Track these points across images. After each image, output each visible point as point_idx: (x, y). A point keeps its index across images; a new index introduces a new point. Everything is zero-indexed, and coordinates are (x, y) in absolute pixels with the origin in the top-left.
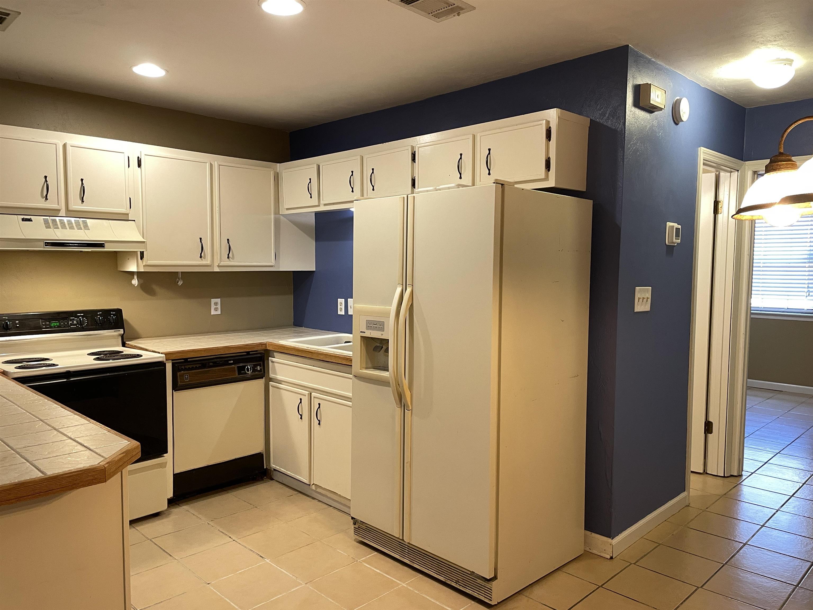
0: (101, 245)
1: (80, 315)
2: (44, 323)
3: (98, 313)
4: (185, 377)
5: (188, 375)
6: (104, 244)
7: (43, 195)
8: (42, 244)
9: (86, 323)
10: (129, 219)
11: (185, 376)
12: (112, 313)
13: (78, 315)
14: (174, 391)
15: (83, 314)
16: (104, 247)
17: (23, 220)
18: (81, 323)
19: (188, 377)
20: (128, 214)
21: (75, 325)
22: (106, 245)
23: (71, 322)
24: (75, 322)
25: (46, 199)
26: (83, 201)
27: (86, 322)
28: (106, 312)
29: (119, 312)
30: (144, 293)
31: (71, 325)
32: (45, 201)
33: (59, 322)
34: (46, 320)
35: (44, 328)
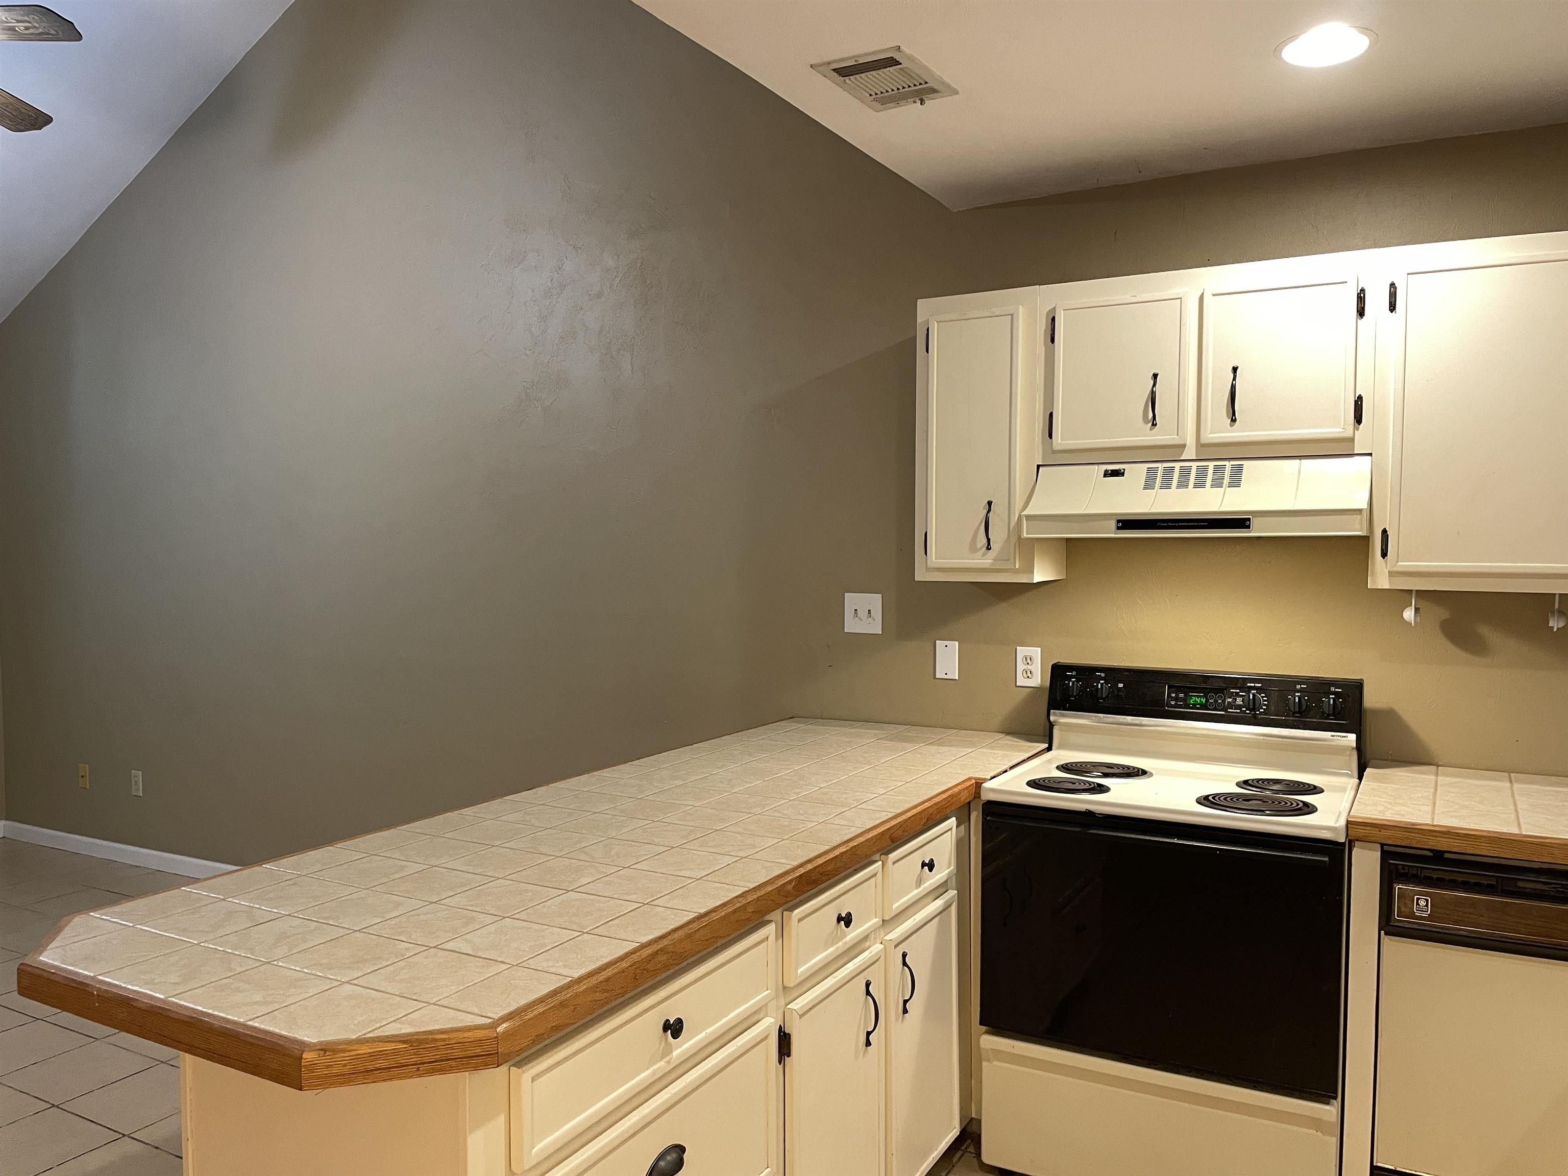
0: (1241, 523)
1: (1253, 685)
2: (1173, 695)
3: (1298, 687)
4: (1418, 904)
5: (1427, 900)
6: (1249, 519)
7: (1148, 418)
8: (1113, 524)
9: (1265, 707)
10: (1355, 453)
11: (1418, 899)
12: (1333, 689)
13: (1248, 684)
14: (1382, 932)
15: (1260, 685)
16: (1249, 527)
17: (1107, 474)
18: (1253, 706)
19: (1427, 905)
20: (1352, 440)
21: (1239, 707)
22: (1255, 522)
23: (1230, 700)
24: (1239, 701)
25: (1154, 425)
26: (1234, 420)
27: (1265, 705)
28: (1319, 686)
29: (1355, 689)
30: (1450, 645)
31: (1230, 706)
32: (1151, 429)
33: (1205, 696)
34: (1178, 689)
35: (1172, 706)
